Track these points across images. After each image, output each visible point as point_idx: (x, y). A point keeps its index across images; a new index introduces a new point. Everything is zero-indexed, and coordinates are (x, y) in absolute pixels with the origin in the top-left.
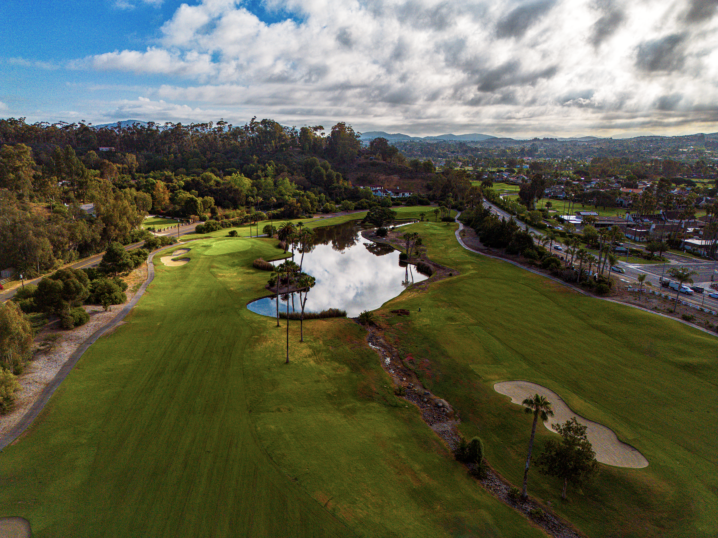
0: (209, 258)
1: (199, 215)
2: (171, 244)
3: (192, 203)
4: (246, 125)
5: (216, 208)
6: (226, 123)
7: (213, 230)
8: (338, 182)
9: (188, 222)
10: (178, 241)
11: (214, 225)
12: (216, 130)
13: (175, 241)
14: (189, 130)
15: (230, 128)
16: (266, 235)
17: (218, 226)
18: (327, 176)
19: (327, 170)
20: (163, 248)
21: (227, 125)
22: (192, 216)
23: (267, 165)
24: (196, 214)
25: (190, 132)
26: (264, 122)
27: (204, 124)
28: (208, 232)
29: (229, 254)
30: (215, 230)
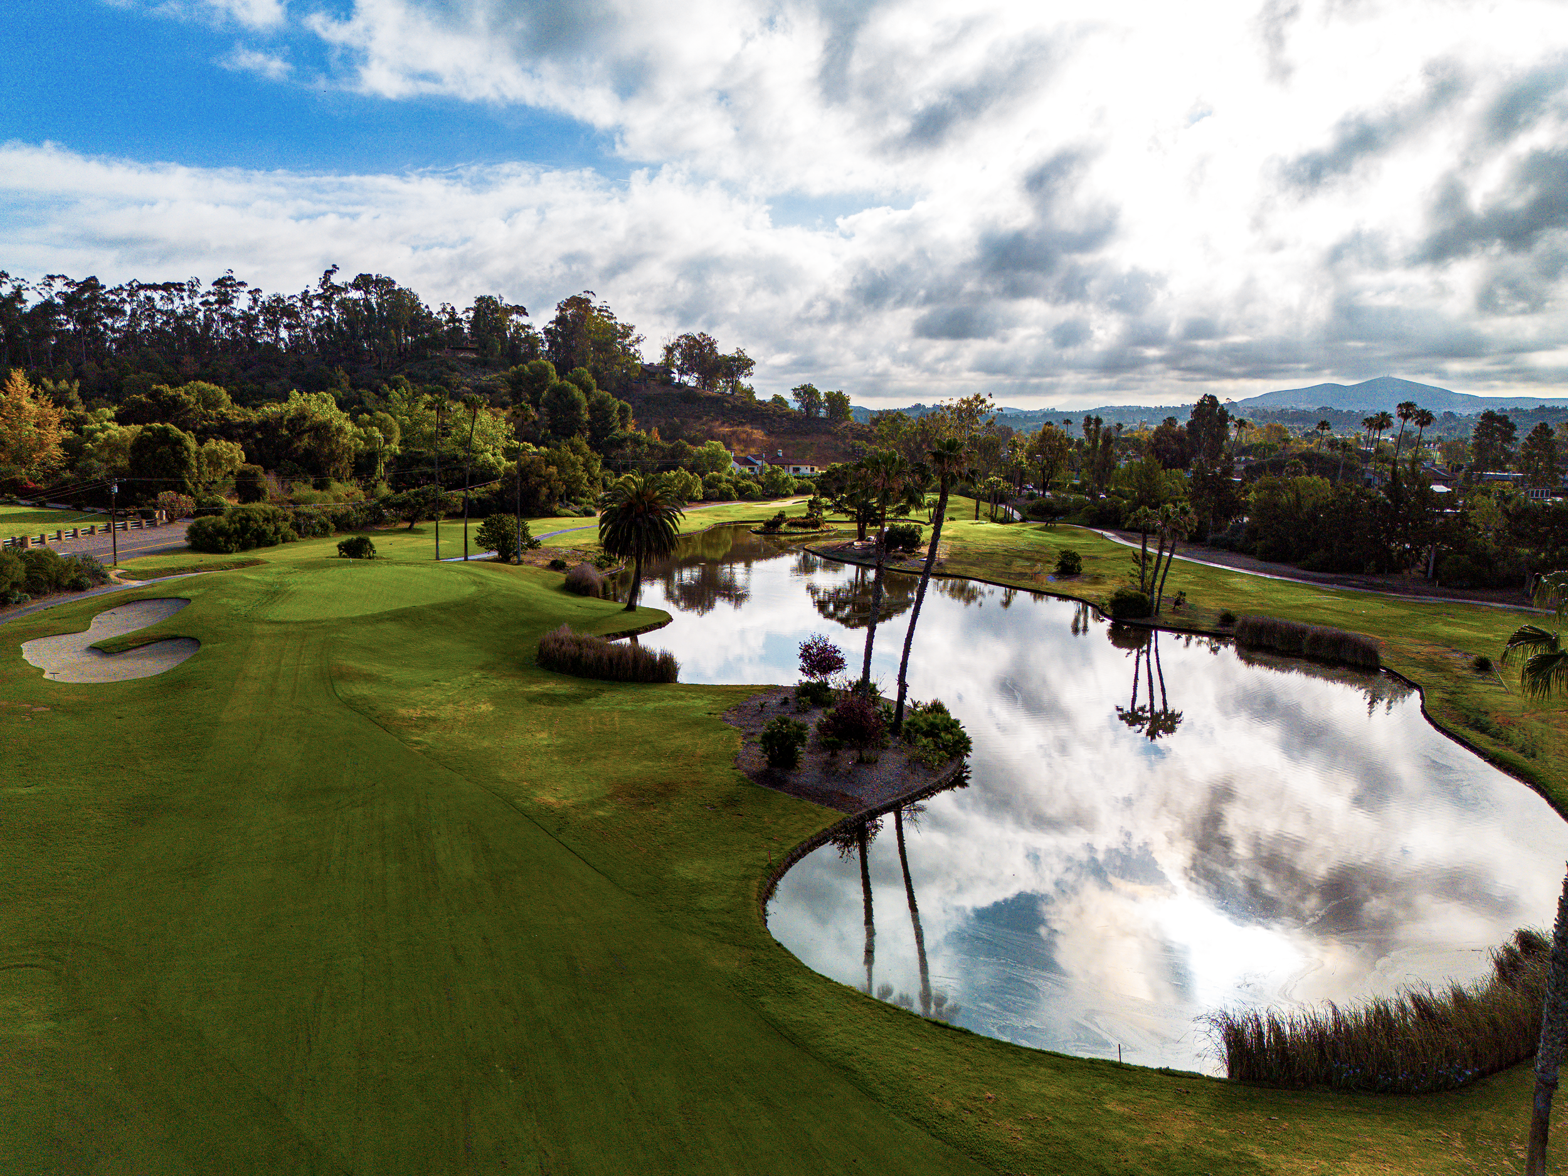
0: (304, 636)
1: (191, 494)
2: (77, 587)
3: (164, 449)
4: (307, 292)
5: (260, 473)
6: (242, 284)
7: (262, 540)
8: (623, 426)
9: (148, 516)
10: (112, 575)
11: (267, 520)
12: (212, 299)
13: (100, 577)
14: (123, 301)
15: (255, 301)
16: (495, 554)
17: (285, 527)
18: (592, 409)
19: (587, 390)
20: (36, 604)
21: (246, 289)
22: (164, 496)
23: (386, 387)
24: (181, 489)
25: (127, 308)
26: (364, 282)
27: (173, 285)
28: (245, 547)
29: (398, 616)
30: (272, 544)
